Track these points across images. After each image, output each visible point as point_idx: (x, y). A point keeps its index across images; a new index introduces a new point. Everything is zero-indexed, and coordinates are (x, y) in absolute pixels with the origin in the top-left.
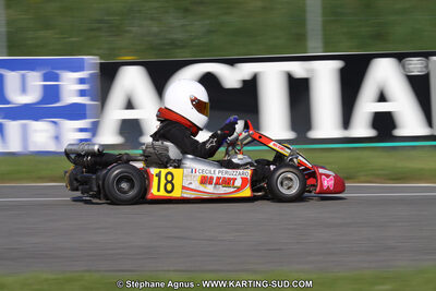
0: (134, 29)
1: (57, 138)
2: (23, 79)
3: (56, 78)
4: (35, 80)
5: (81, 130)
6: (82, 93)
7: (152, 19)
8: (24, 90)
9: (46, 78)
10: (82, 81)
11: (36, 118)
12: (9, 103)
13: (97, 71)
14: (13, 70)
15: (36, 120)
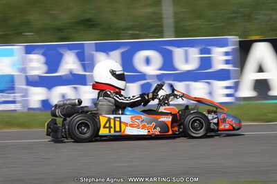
0: (260, 17)
1: (210, 93)
2: (186, 53)
3: (209, 52)
4: (195, 54)
5: (227, 88)
6: (227, 62)
7: (273, 9)
8: (187, 61)
9: (202, 52)
10: (227, 54)
11: (196, 80)
12: (176, 70)
13: (237, 46)
14: (179, 47)
15: (196, 81)
